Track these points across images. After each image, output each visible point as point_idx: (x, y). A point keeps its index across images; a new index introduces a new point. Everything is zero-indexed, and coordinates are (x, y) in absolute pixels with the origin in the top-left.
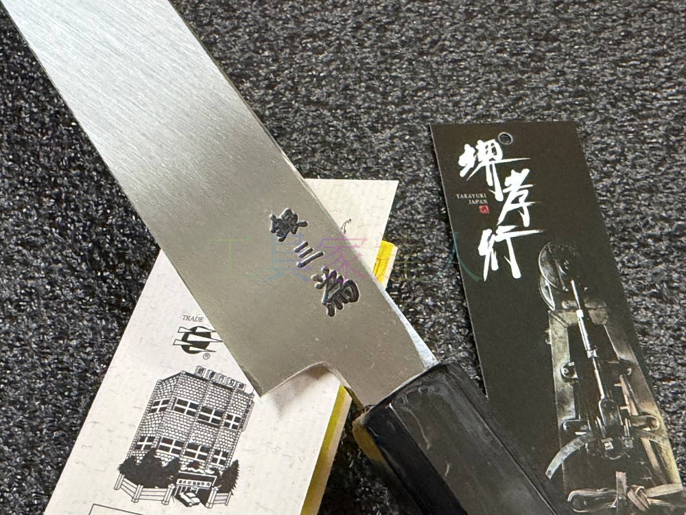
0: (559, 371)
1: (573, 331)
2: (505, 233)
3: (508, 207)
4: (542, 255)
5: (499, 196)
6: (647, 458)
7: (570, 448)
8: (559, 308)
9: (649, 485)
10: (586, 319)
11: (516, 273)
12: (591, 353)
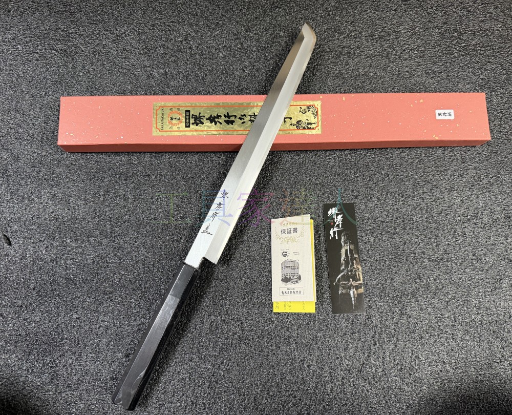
0: (342, 259)
1: (346, 250)
2: (336, 229)
3: (337, 223)
4: (343, 234)
5: (335, 221)
6: (356, 276)
7: (342, 274)
8: (344, 246)
9: (356, 281)
10: (350, 248)
11: (337, 238)
12: (349, 255)
